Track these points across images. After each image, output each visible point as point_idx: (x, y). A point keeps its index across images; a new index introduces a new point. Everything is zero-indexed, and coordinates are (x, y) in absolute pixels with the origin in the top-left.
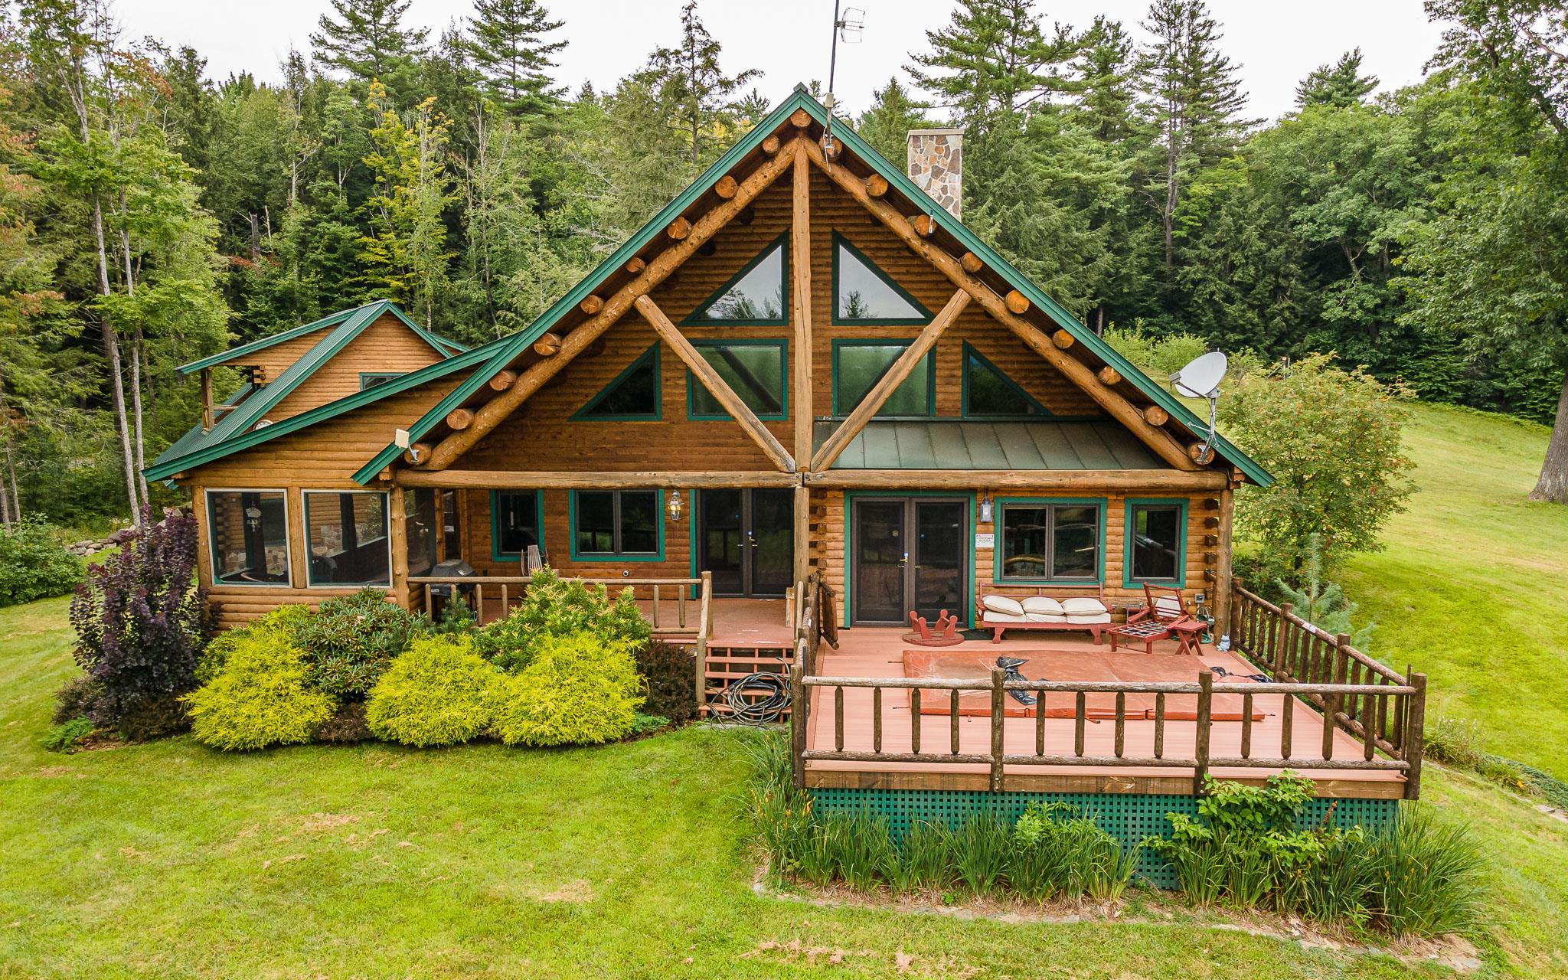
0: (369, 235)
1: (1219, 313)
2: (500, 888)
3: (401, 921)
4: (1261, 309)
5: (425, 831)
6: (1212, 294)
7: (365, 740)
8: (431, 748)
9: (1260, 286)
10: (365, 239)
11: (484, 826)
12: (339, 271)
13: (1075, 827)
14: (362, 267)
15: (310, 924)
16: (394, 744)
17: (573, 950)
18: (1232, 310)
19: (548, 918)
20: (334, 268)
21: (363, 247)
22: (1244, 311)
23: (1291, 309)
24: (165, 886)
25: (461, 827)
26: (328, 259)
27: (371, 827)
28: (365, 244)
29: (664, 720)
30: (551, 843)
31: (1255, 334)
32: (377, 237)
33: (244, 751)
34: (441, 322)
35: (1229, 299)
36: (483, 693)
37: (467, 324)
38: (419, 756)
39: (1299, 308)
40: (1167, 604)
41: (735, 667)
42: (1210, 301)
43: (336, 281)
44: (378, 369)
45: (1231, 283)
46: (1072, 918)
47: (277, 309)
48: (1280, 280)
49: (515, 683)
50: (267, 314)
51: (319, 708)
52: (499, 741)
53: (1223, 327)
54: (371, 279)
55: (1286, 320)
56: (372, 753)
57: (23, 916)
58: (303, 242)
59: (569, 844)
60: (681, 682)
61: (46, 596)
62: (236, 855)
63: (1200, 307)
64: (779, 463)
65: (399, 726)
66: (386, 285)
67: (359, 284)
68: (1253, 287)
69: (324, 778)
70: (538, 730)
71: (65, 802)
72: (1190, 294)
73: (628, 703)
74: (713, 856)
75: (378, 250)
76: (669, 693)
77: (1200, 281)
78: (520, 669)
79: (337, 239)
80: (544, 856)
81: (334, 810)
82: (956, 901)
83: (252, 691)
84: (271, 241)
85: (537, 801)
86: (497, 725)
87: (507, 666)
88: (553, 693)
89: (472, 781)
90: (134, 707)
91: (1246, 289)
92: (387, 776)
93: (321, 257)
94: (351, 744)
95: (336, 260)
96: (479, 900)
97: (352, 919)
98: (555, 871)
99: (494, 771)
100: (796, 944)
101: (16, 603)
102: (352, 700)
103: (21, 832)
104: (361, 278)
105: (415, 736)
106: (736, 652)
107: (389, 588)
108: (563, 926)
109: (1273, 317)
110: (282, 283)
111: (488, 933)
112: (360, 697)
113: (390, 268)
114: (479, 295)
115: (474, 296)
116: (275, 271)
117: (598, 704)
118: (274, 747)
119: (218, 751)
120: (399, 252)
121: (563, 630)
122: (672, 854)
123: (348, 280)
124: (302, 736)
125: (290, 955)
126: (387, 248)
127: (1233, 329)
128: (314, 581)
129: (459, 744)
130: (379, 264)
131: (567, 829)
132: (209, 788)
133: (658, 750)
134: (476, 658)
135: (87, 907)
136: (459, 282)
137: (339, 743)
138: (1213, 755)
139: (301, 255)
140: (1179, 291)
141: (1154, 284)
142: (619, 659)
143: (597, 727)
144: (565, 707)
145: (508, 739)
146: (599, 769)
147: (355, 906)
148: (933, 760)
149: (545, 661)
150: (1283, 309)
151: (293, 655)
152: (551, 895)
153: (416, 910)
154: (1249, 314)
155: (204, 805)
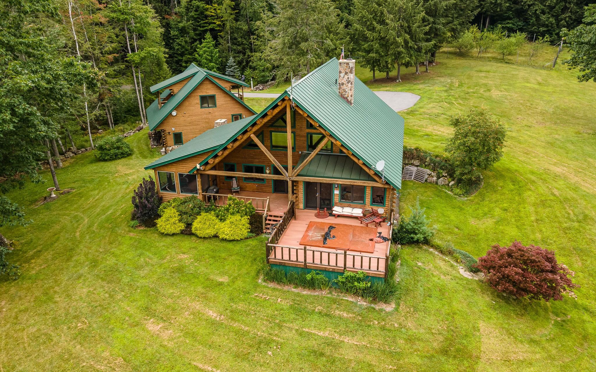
0: (209, 5)
1: (538, 18)
2: (212, 277)
3: (193, 283)
4: (556, 17)
5: (201, 261)
6: (536, 10)
7: (191, 234)
8: (204, 238)
9: (557, 7)
10: (207, 6)
11: (212, 261)
12: (199, 18)
13: (319, 277)
14: (206, 17)
15: (178, 281)
16: (197, 236)
17: (222, 292)
18: (543, 18)
19: (219, 285)
20: (198, 18)
21: (207, 10)
22: (549, 18)
23: (569, 17)
24: (154, 269)
25: (207, 260)
26: (195, 15)
27: (191, 259)
28: (208, 9)
29: (254, 235)
30: (224, 266)
31: (552, 27)
32: (212, 5)
33: (167, 235)
34: (233, 37)
35: (543, 12)
36: (216, 227)
37: (241, 38)
38: (202, 239)
39: (573, 17)
40: (381, 211)
41: (274, 221)
42: (535, 13)
43: (198, 22)
44: (204, 94)
45: (545, 6)
46: (316, 293)
47: (180, 33)
48: (567, 5)
49: (222, 225)
50: (177, 35)
51: (182, 226)
52: (219, 237)
53: (539, 24)
54: (210, 21)
55: (566, 22)
56: (193, 238)
57: (131, 272)
58: (187, 9)
59: (227, 268)
60: (260, 225)
61: (123, 157)
62: (166, 263)
63: (530, 16)
64: (284, 174)
65: (198, 233)
66: (215, 23)
67: (206, 23)
68: (554, 7)
69: (183, 244)
70: (226, 237)
71: (135, 244)
72: (527, 11)
73: (246, 231)
74: (253, 273)
75: (212, 10)
76: (256, 228)
77: (532, 5)
78: (223, 222)
79: (198, 7)
80: (222, 270)
81: (184, 253)
82: (295, 288)
83: (169, 222)
84: (177, 9)
85: (223, 255)
86: (218, 234)
87: (221, 220)
88: (229, 229)
89: (212, 248)
90: (146, 220)
91: (551, 8)
92: (195, 245)
93: (193, 14)
94: (189, 235)
95: (198, 15)
96: (208, 279)
97: (185, 281)
98: (223, 274)
99: (217, 246)
100: (261, 295)
101: (116, 159)
102: (189, 225)
103: (128, 251)
104: (207, 21)
105: (201, 235)
106: (275, 216)
107: (198, 195)
108: (221, 287)
109: (562, 20)
110: (181, 25)
111: (208, 287)
112: (191, 224)
113: (216, 17)
114: (245, 28)
115: (244, 28)
116: (179, 20)
117: (239, 232)
118: (173, 235)
119: (163, 234)
120: (219, 11)
121: (233, 214)
122: (245, 272)
123: (202, 22)
124: (179, 232)
125: (174, 287)
126: (215, 9)
127: (543, 25)
128: (182, 192)
129: (210, 237)
130: (212, 16)
131: (227, 264)
132: (162, 244)
133: (251, 242)
134: (214, 218)
135: (141, 272)
136: (239, 23)
137: (186, 234)
138: (347, 266)
139: (187, 14)
140: (522, 8)
141: (512, 6)
142: (245, 220)
143: (238, 236)
144: (232, 232)
145: (220, 237)
146: (237, 247)
147: (186, 278)
148: (293, 261)
149: (228, 221)
150: (566, 17)
151: (177, 213)
152: (221, 280)
153: (196, 280)
154: (551, 19)
155: (160, 249)
